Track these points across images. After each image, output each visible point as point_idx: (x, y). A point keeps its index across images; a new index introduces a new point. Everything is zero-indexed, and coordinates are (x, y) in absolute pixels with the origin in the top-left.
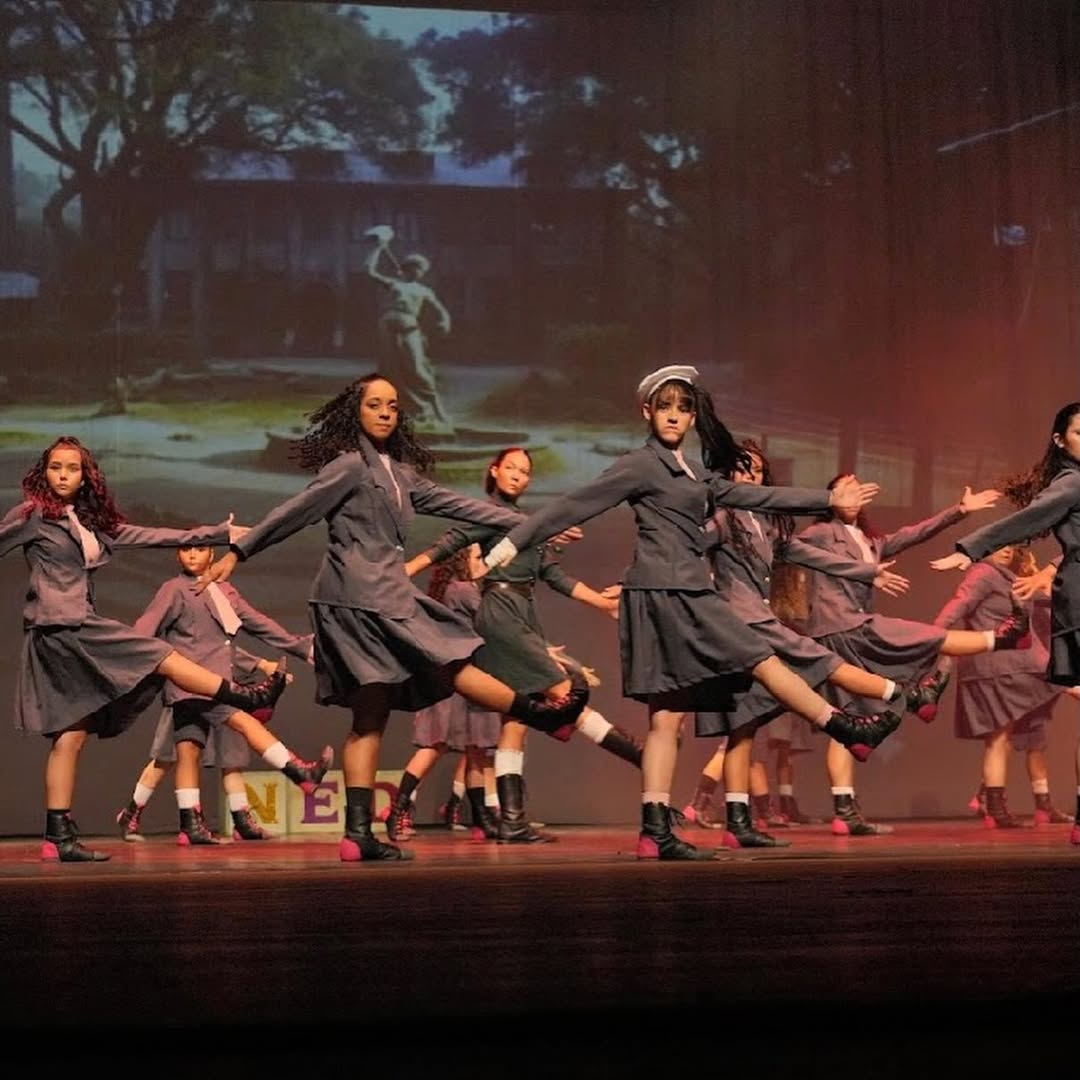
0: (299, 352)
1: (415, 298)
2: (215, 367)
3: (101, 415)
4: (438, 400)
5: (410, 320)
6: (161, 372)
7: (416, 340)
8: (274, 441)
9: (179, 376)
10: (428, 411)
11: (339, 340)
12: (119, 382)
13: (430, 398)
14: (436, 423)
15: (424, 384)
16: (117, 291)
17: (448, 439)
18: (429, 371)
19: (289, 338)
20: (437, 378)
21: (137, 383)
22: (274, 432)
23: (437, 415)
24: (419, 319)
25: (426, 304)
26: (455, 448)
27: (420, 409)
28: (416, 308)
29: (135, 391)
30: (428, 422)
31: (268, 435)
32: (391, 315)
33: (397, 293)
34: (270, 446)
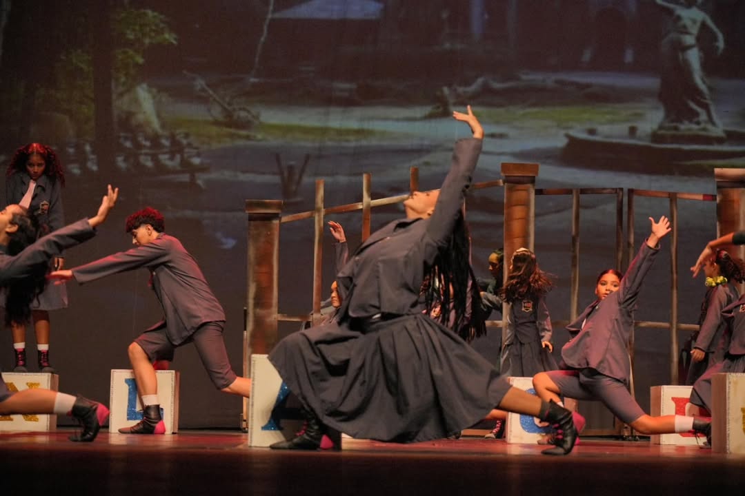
0: (594, 66)
1: (694, 21)
2: (524, 77)
3: (430, 117)
4: (712, 108)
5: (689, 40)
6: (480, 81)
7: (694, 57)
8: (573, 141)
9: (497, 85)
10: (703, 116)
11: (629, 57)
12: (446, 90)
13: (706, 107)
14: (709, 127)
15: (700, 93)
16: (445, 15)
17: (720, 141)
18: (704, 82)
19: (587, 56)
20: (710, 89)
21: (461, 90)
22: (572, 133)
23: (711, 120)
24: (698, 39)
25: (704, 25)
26: (726, 148)
27: (697, 114)
28: (695, 30)
29: (458, 96)
30: (702, 126)
31: (567, 136)
32: (673, 35)
33: (679, 18)
34: (569, 145)
